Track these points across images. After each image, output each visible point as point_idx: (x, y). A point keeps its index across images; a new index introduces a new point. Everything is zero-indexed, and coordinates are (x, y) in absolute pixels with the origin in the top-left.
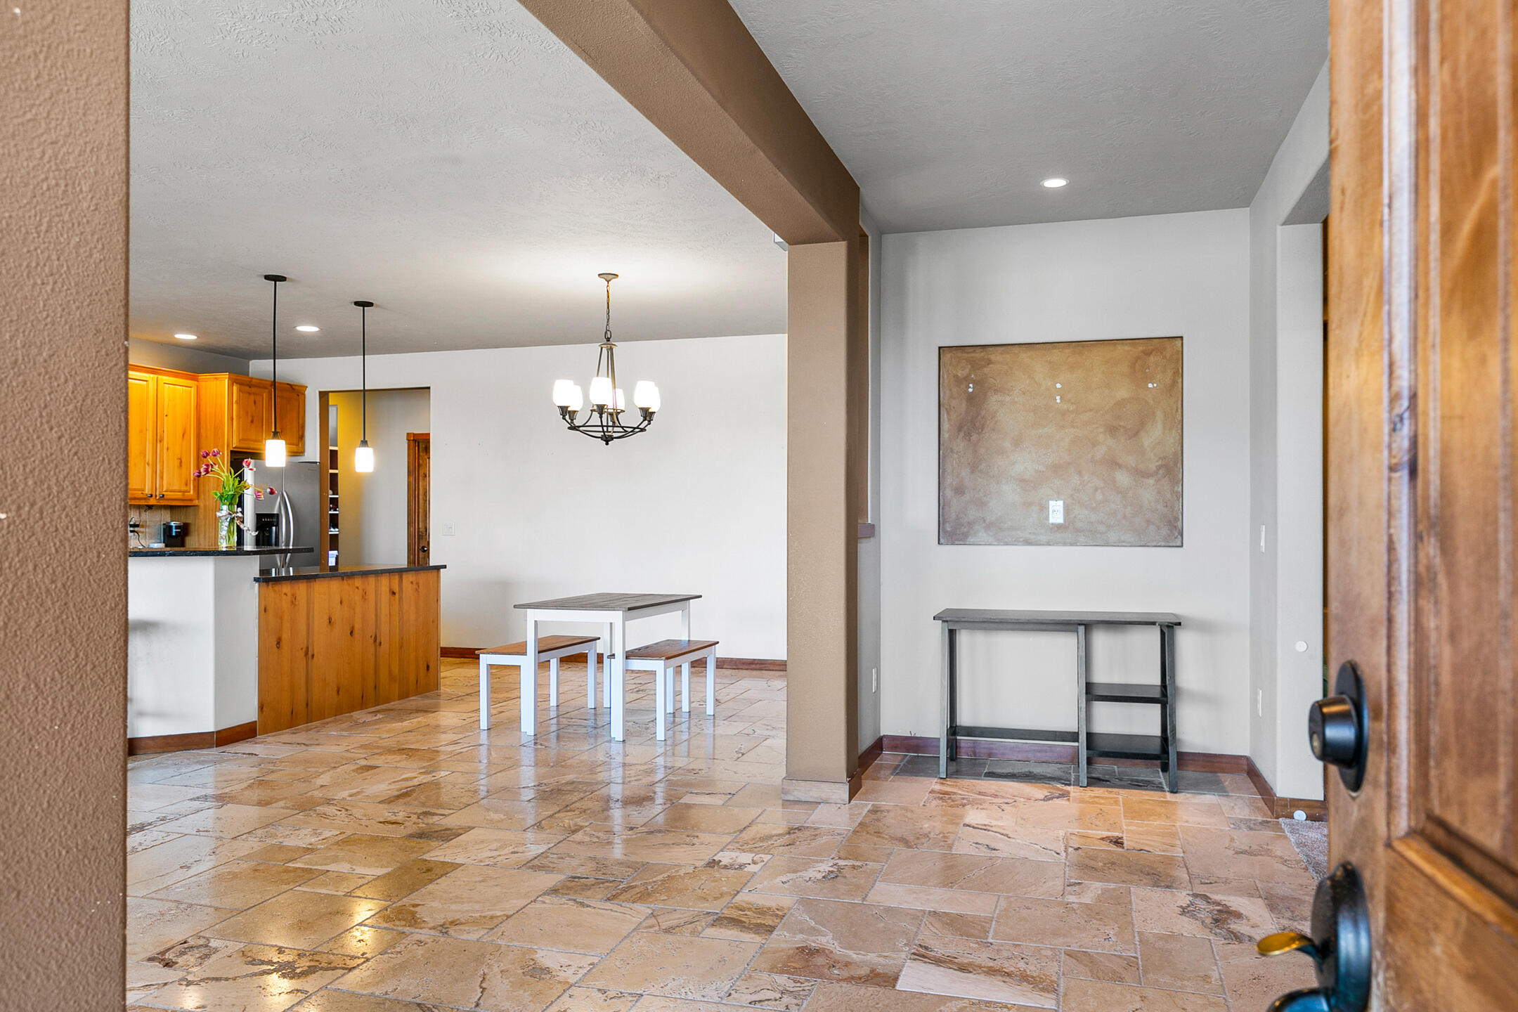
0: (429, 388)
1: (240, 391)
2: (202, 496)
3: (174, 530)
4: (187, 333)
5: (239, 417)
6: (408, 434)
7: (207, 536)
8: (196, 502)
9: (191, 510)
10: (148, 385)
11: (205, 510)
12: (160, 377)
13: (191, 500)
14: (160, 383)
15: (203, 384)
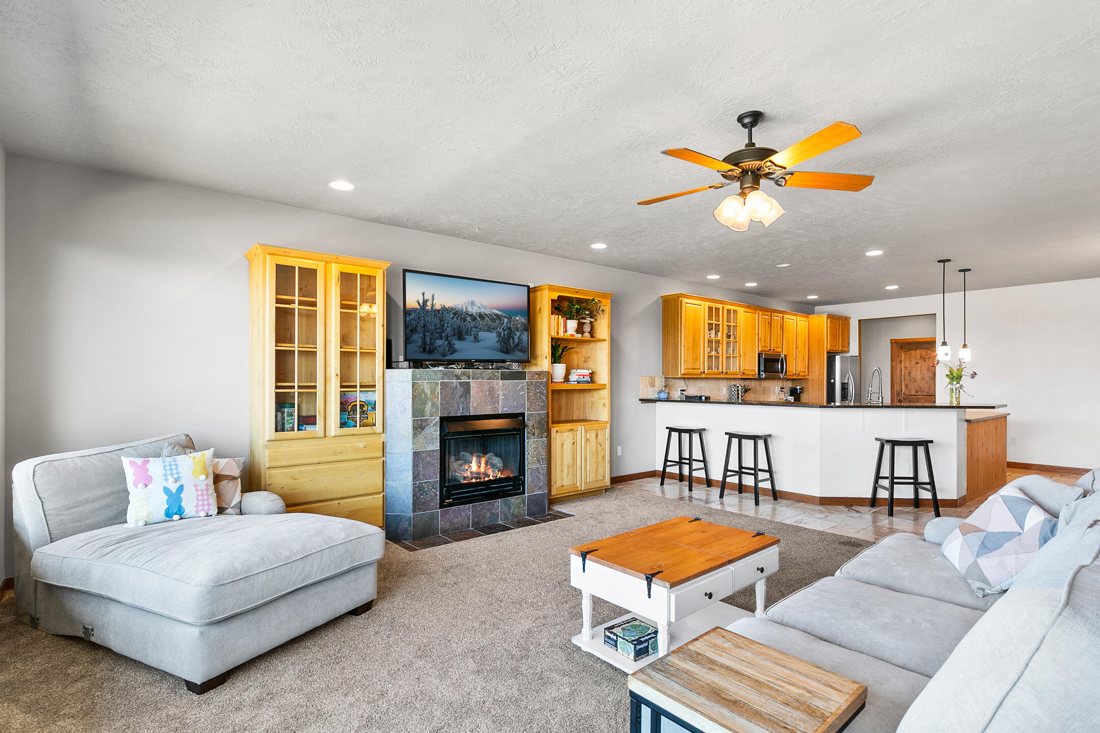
0: (935, 314)
1: (830, 322)
2: (810, 374)
3: (799, 390)
4: (813, 295)
5: (830, 335)
6: (891, 340)
7: (814, 393)
8: (807, 377)
9: (804, 381)
10: (794, 322)
11: (812, 381)
12: (798, 317)
13: (806, 376)
14: (798, 320)
15: (811, 320)
